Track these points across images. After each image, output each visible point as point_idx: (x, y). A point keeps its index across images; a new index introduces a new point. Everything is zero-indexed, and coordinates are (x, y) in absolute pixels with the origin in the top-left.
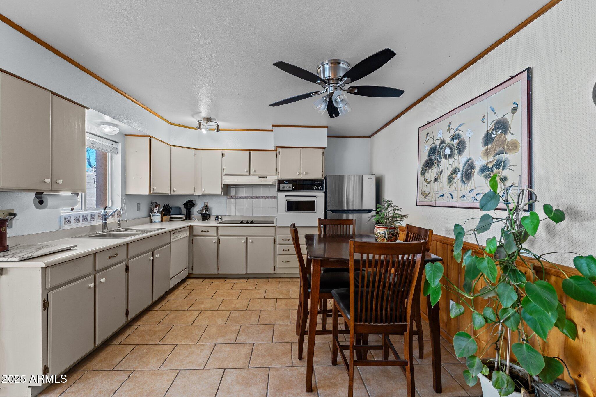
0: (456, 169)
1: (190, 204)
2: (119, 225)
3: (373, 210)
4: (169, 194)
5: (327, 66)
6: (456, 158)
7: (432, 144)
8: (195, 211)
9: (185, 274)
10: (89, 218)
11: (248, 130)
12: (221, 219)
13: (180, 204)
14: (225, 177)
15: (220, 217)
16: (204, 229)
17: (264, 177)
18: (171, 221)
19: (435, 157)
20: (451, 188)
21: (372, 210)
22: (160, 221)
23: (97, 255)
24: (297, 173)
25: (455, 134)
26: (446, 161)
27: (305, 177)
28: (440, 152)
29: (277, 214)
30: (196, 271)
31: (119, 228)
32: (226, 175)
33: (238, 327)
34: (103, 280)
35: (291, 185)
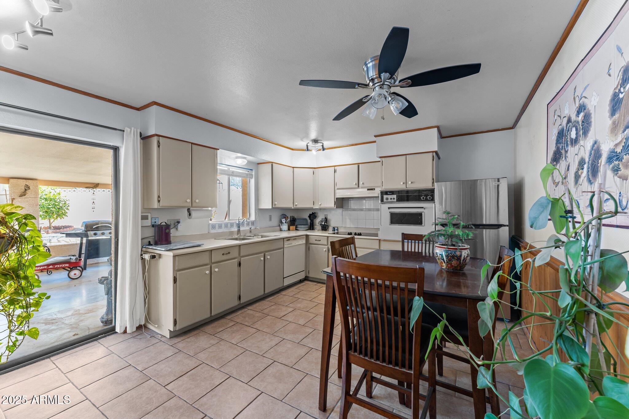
0: (582, 160)
1: (313, 216)
2: (251, 231)
3: (505, 226)
4: (293, 208)
5: (370, 65)
6: (582, 142)
7: (559, 126)
8: (317, 221)
9: (302, 276)
10: (229, 225)
11: (356, 145)
12: (337, 230)
13: (306, 216)
14: (337, 191)
15: (336, 228)
16: (317, 238)
17: (372, 189)
18: (296, 230)
19: (562, 144)
20: (578, 191)
21: (503, 225)
22: (287, 230)
23: (213, 252)
24: (402, 183)
25: (580, 104)
26: (572, 149)
27: (411, 186)
28: (567, 136)
29: (380, 227)
30: (311, 275)
31: (250, 234)
32: (338, 189)
33: (312, 330)
34: (217, 270)
35: (395, 196)
